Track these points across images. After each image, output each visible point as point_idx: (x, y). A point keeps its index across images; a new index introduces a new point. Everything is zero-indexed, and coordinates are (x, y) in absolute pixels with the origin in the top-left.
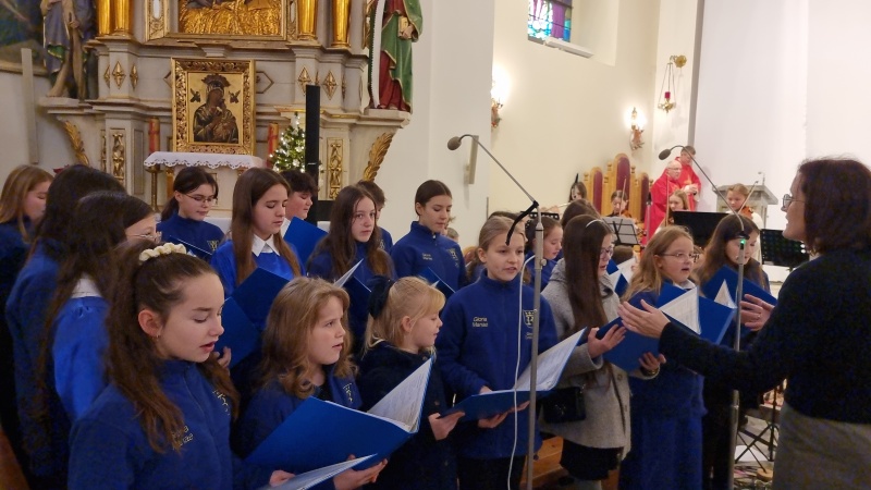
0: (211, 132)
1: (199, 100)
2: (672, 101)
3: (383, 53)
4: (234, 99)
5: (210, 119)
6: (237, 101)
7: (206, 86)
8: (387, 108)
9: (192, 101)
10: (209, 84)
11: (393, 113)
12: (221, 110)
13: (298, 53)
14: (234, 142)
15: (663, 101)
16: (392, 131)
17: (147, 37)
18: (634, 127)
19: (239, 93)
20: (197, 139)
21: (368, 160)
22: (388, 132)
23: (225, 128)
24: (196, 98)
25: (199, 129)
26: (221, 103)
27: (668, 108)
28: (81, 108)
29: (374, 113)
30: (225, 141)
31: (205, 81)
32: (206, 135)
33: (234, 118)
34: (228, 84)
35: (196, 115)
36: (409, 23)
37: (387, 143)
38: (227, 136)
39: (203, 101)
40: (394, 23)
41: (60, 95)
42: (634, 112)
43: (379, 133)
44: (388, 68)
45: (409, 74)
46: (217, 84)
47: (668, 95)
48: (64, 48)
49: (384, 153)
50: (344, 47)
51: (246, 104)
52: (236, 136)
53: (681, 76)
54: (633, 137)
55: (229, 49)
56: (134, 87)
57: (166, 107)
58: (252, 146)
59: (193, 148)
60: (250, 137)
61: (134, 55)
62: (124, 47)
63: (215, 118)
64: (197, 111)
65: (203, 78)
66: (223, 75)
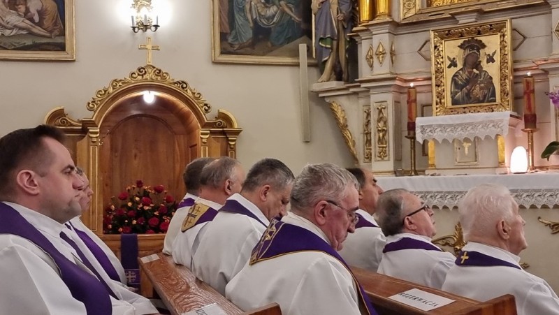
0: (468, 95)
1: (455, 65)
4: (491, 60)
5: (468, 81)
6: (493, 61)
7: (462, 51)
9: (449, 67)
10: (464, 49)
12: (477, 72)
14: (491, 101)
17: (402, 17)
19: (495, 53)
20: (455, 102)
23: (481, 88)
24: (453, 64)
25: (456, 93)
26: (477, 65)
28: (347, 88)
30: (483, 102)
31: (461, 47)
32: (463, 99)
33: (491, 78)
34: (484, 46)
35: (453, 80)
38: (485, 96)
39: (460, 66)
41: (328, 80)
46: (473, 47)
48: (332, 39)
51: (503, 63)
52: (494, 94)
55: (481, 13)
56: (393, 63)
57: (425, 76)
58: (511, 102)
59: (452, 111)
60: (508, 94)
61: (393, 34)
62: (386, 29)
63: (472, 80)
64: (454, 76)
65: (459, 44)
66: (479, 38)
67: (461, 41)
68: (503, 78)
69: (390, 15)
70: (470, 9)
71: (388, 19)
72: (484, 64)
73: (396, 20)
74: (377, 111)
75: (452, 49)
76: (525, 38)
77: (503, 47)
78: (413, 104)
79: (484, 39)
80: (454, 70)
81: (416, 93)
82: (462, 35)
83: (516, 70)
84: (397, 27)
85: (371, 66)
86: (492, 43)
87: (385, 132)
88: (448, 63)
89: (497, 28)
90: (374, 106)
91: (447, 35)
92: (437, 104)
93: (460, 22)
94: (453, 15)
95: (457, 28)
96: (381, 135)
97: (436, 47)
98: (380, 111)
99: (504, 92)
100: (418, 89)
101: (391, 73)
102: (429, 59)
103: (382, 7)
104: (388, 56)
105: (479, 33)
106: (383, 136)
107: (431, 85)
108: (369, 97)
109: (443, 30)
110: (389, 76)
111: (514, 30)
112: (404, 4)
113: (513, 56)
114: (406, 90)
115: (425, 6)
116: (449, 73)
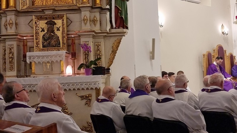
0: (49, 43)
1: (44, 31)
4: (58, 30)
5: (49, 38)
6: (59, 30)
7: (47, 25)
8: (119, 28)
9: (41, 31)
10: (48, 25)
11: (121, 30)
12: (53, 34)
13: (82, 9)
14: (58, 47)
15: (235, 20)
17: (21, 9)
19: (60, 27)
20: (44, 46)
21: (112, 50)
22: (119, 38)
23: (54, 41)
24: (43, 30)
25: (44, 43)
26: (53, 31)
29: (113, 31)
30: (55, 47)
31: (46, 23)
32: (47, 45)
33: (58, 37)
35: (43, 37)
38: (56, 45)
43: (116, 38)
46: (51, 24)
49: (118, 46)
50: (100, 6)
51: (63, 31)
52: (60, 44)
55: (54, 10)
56: (16, 28)
57: (31, 35)
58: (66, 47)
59: (42, 50)
60: (65, 44)
61: (16, 15)
62: (13, 13)
63: (51, 38)
64: (43, 35)
65: (46, 22)
66: (54, 21)
67: (46, 21)
68: (63, 37)
69: (15, 7)
70: (50, 8)
71: (14, 9)
72: (56, 31)
73: (18, 9)
74: (9, 49)
75: (42, 24)
76: (72, 22)
77: (63, 25)
78: (26, 47)
79: (56, 21)
80: (43, 33)
81: (27, 42)
82: (46, 19)
83: (68, 35)
84: (18, 13)
85: (7, 29)
86: (59, 23)
87: (13, 58)
88: (41, 30)
89: (60, 17)
90: (7, 47)
91: (40, 18)
92: (36, 47)
93: (46, 13)
94: (43, 10)
95: (45, 16)
96: (11, 59)
97: (35, 23)
98: (10, 49)
99: (63, 43)
100: (28, 40)
101: (16, 33)
102: (33, 28)
103: (12, 3)
104: (14, 25)
105: (54, 18)
106: (12, 60)
107: (33, 39)
108: (5, 43)
109: (39, 16)
110: (15, 34)
111: (67, 18)
112: (22, 3)
113: (67, 29)
114: (22, 41)
115: (31, 5)
116: (41, 34)
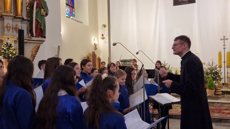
2: (104, 37)
3: (36, 19)
8: (38, 37)
11: (40, 39)
13: (5, 17)
15: (102, 37)
16: (40, 44)
18: (95, 44)
21: (31, 54)
22: (38, 45)
27: (103, 38)
29: (34, 39)
36: (44, 11)
37: (38, 48)
40: (40, 11)
42: (94, 39)
43: (35, 45)
44: (38, 24)
45: (45, 26)
47: (103, 35)
49: (37, 51)
50: (21, 17)
53: (105, 30)
54: (94, 46)
